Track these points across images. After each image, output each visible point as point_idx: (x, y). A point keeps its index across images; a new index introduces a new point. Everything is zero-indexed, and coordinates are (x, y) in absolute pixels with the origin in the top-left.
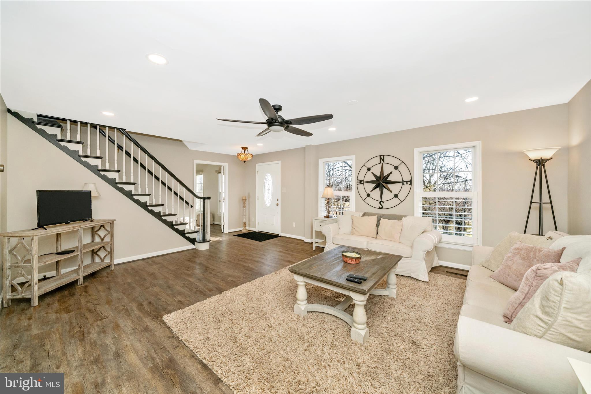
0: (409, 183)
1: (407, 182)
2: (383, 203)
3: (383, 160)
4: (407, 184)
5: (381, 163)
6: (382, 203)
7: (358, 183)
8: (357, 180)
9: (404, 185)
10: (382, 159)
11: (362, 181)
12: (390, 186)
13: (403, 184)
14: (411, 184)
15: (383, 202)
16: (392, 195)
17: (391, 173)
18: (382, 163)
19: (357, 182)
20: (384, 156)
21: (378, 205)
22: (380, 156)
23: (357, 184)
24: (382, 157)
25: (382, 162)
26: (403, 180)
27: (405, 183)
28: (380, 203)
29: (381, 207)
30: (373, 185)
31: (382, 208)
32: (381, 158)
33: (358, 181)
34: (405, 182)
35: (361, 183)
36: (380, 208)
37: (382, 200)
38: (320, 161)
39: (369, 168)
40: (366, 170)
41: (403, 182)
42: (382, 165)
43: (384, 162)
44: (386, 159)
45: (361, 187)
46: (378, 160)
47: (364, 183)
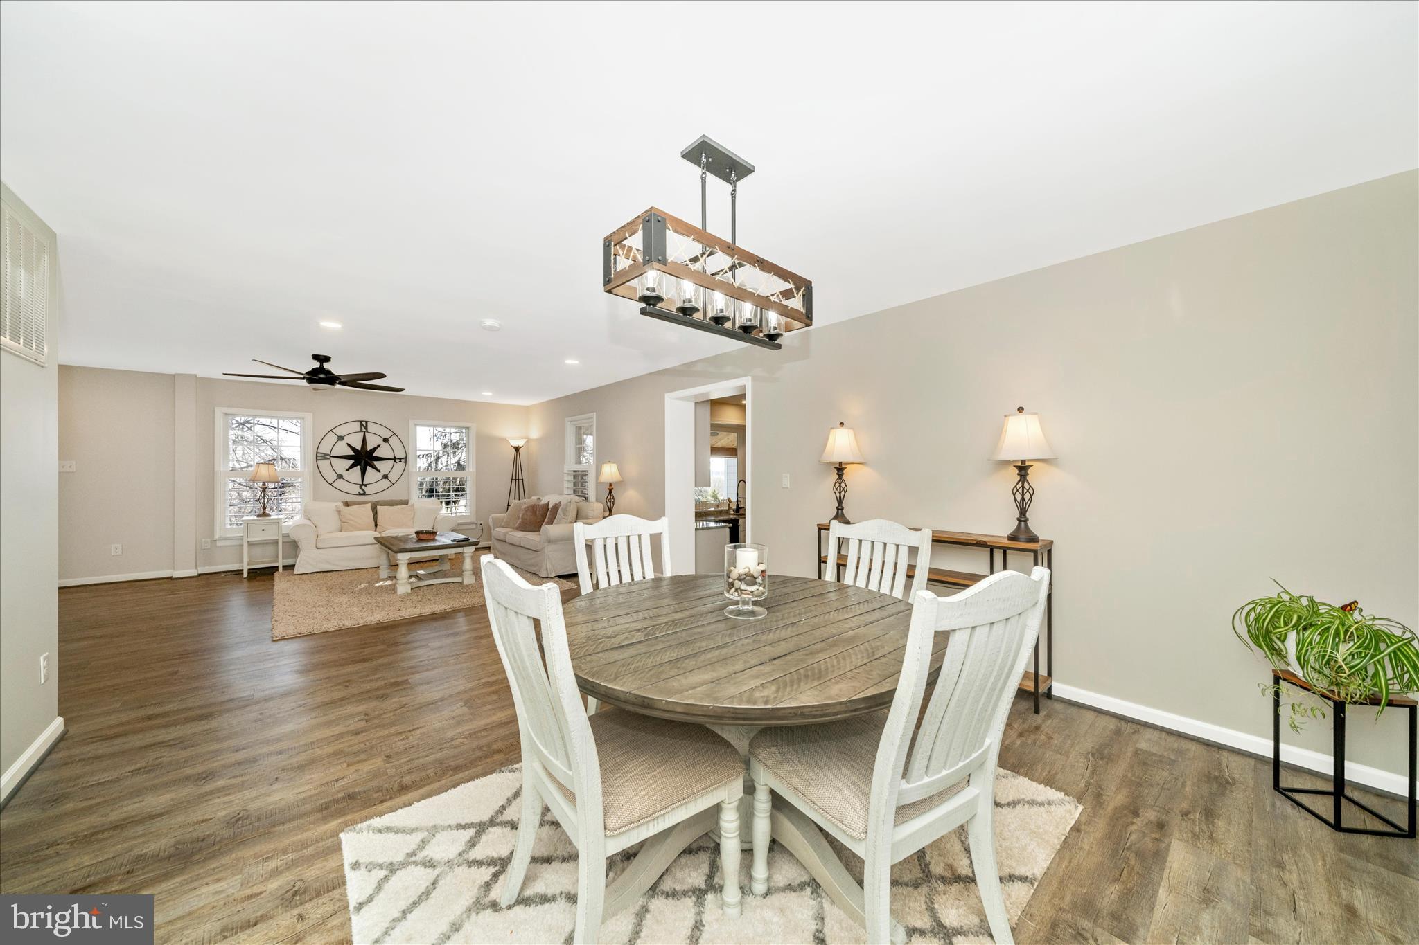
0: (403, 460)
1: (400, 459)
2: (366, 487)
3: (366, 428)
4: (400, 461)
5: (361, 431)
6: (363, 487)
7: (319, 459)
8: (317, 453)
10: (364, 425)
11: (328, 455)
12: (376, 463)
13: (395, 462)
14: (405, 462)
15: (365, 485)
16: (379, 476)
17: (379, 446)
18: (364, 432)
19: (317, 456)
20: (366, 422)
21: (357, 489)
22: (361, 422)
23: (317, 460)
24: (364, 423)
25: (364, 430)
26: (394, 457)
27: (397, 461)
28: (361, 487)
29: (362, 492)
30: (351, 462)
31: (364, 494)
32: (361, 425)
34: (398, 459)
35: (327, 459)
36: (360, 494)
37: (364, 483)
38: (219, 412)
39: (341, 437)
40: (336, 438)
41: (395, 459)
42: (364, 434)
43: (367, 430)
44: (371, 427)
45: (324, 464)
46: (357, 427)
47: (332, 458)
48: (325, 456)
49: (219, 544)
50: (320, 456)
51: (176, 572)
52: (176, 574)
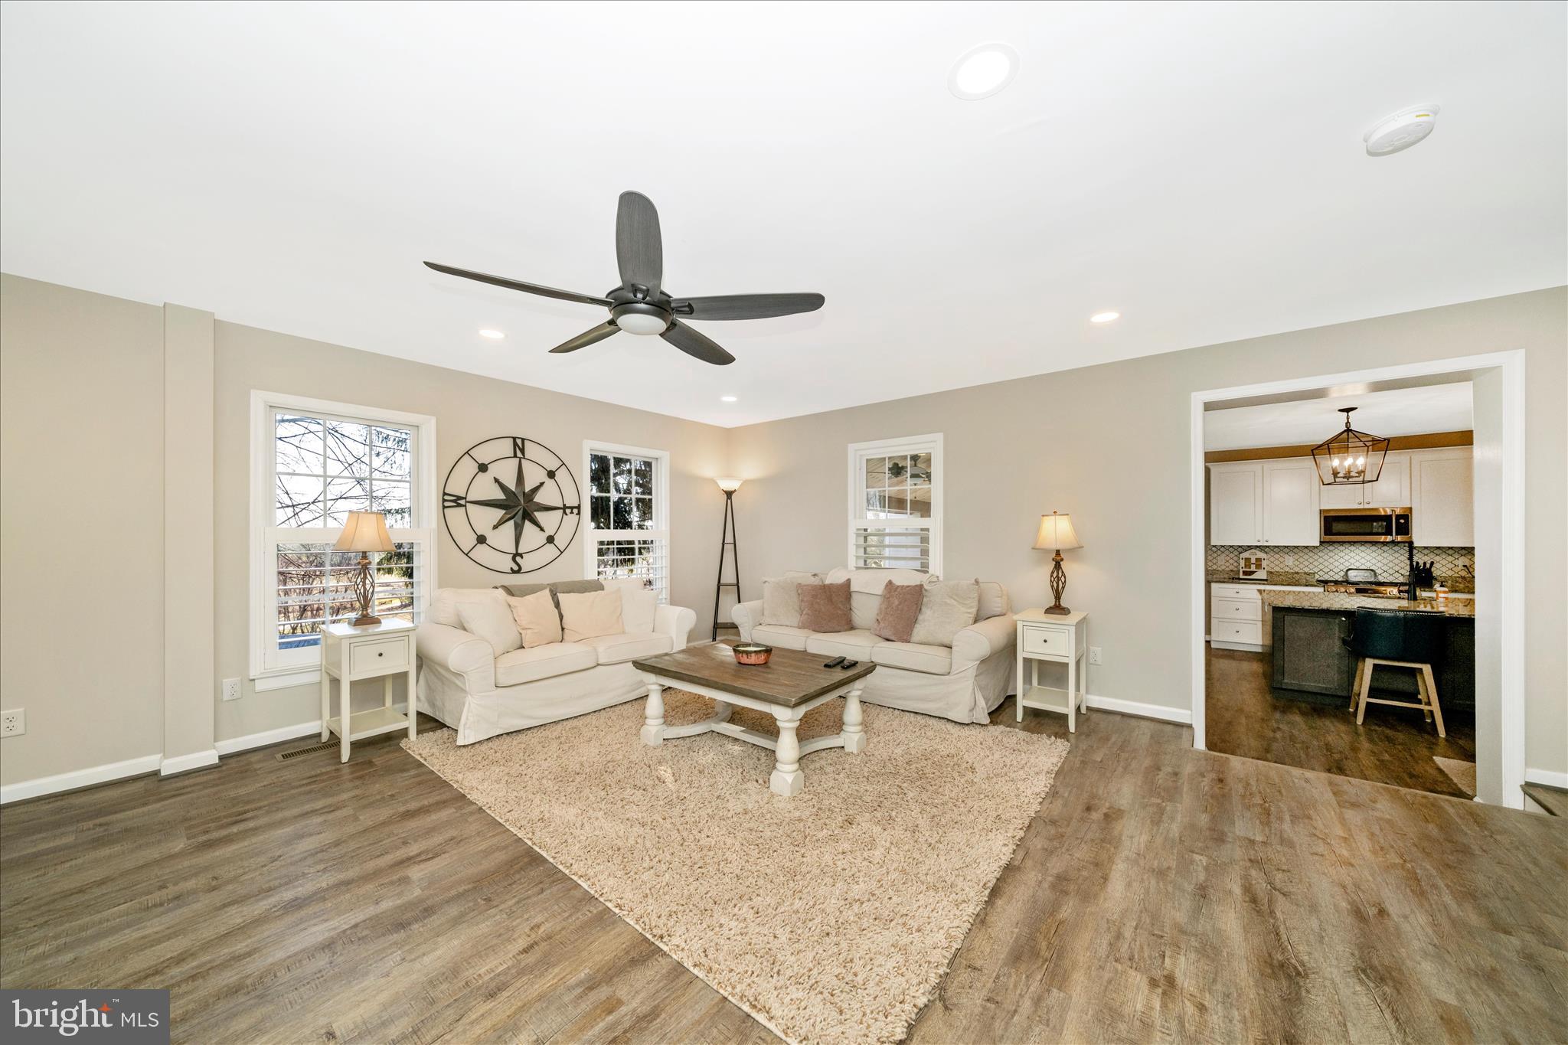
0: (575, 511)
1: (572, 508)
2: (522, 558)
3: (523, 451)
4: (572, 513)
5: (515, 456)
6: (518, 559)
7: (446, 504)
8: (445, 494)
9: (567, 515)
10: (519, 446)
11: (462, 498)
13: (565, 513)
14: (579, 513)
15: (521, 555)
16: (542, 538)
17: (541, 484)
18: (520, 458)
19: (444, 501)
20: (523, 440)
21: (507, 563)
22: (514, 439)
23: (444, 507)
24: (519, 442)
25: (519, 454)
26: (564, 505)
27: (568, 511)
28: (514, 559)
29: (516, 568)
31: (519, 571)
32: (515, 444)
33: (446, 497)
34: (569, 508)
35: (461, 505)
36: (513, 572)
37: (519, 552)
38: (258, 400)
39: (483, 464)
40: (475, 468)
41: (565, 508)
42: (520, 461)
43: (523, 453)
44: (531, 450)
45: (456, 515)
46: (507, 448)
47: (468, 504)
48: (458, 501)
49: (260, 686)
50: (452, 501)
51: (166, 762)
52: (170, 766)
